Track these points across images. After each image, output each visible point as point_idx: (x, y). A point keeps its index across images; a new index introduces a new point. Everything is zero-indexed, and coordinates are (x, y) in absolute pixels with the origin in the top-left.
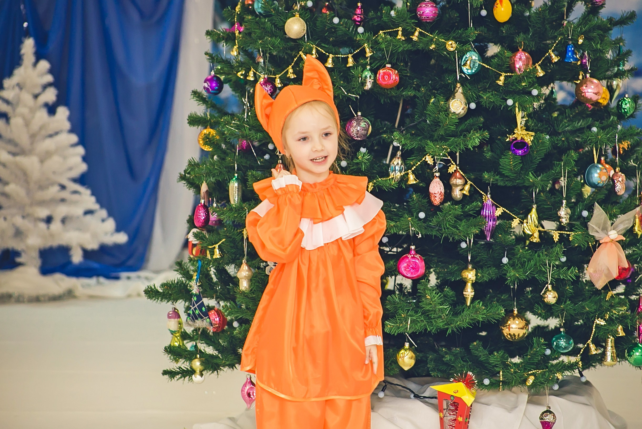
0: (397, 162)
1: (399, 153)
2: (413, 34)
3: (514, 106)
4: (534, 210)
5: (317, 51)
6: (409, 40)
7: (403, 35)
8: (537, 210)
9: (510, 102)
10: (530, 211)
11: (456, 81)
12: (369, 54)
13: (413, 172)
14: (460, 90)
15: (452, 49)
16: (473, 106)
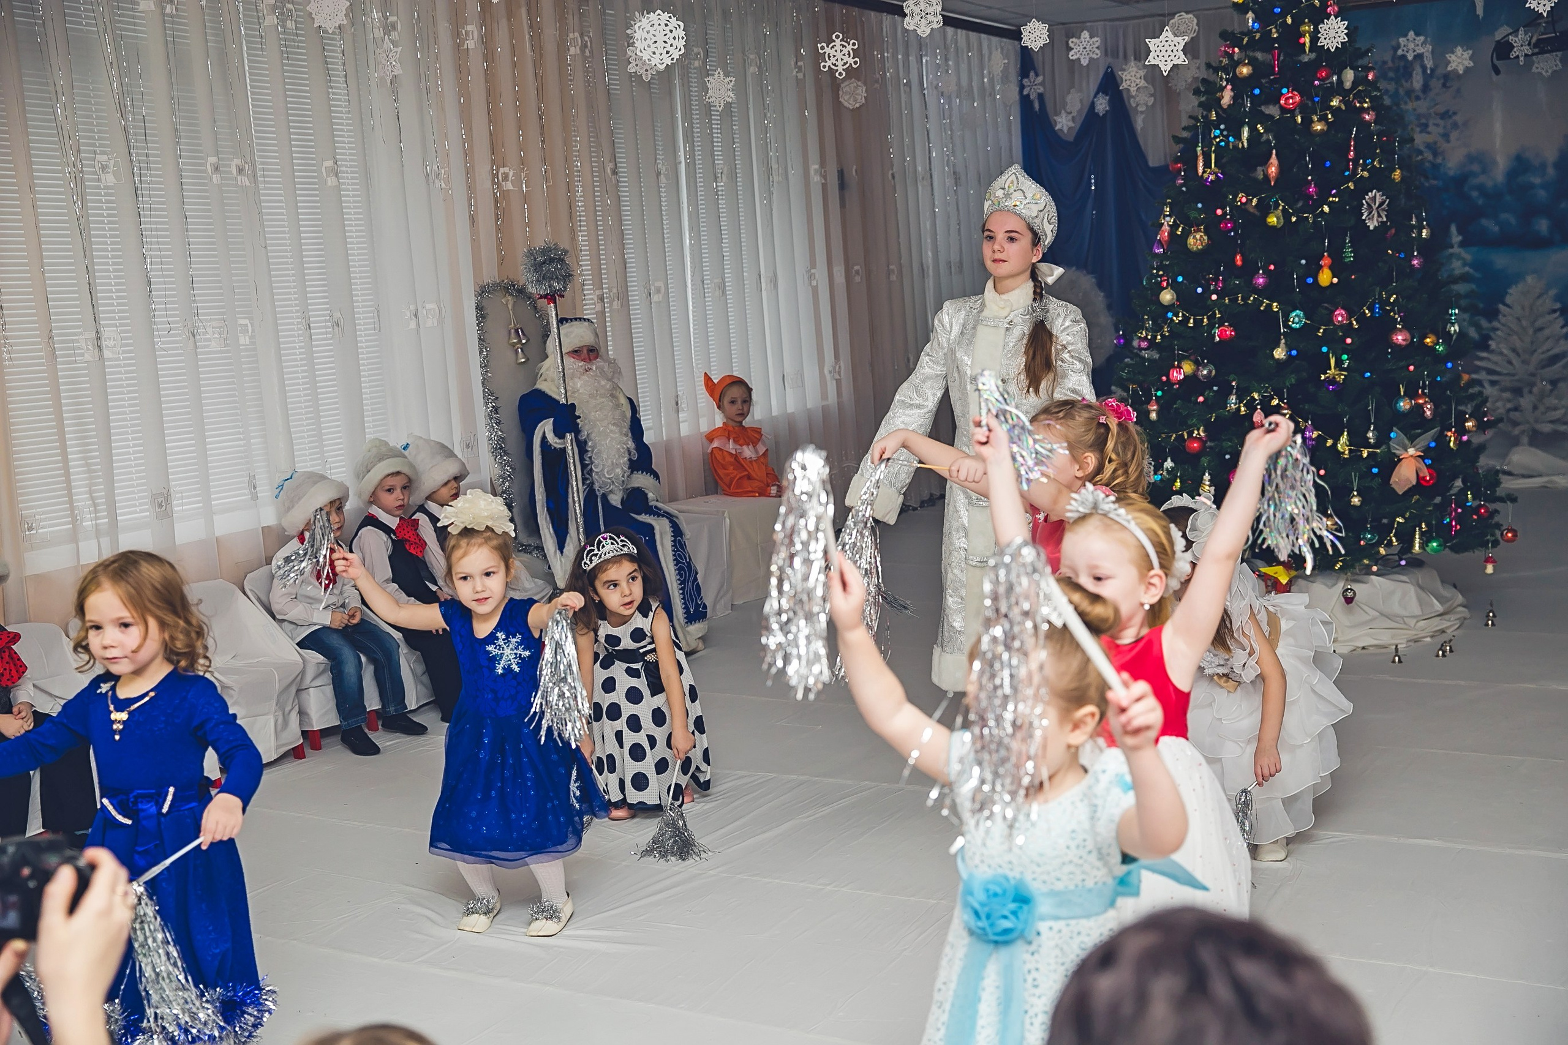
0: (1233, 399)
1: (1234, 391)
2: (1249, 299)
3: (1328, 353)
4: (1346, 433)
5: (1183, 314)
6: (1246, 304)
7: (1242, 300)
8: (1348, 435)
9: (1325, 349)
10: (1342, 434)
11: (1280, 334)
12: (1218, 316)
13: (1245, 405)
14: (1283, 341)
15: (1276, 310)
16: (1294, 353)
